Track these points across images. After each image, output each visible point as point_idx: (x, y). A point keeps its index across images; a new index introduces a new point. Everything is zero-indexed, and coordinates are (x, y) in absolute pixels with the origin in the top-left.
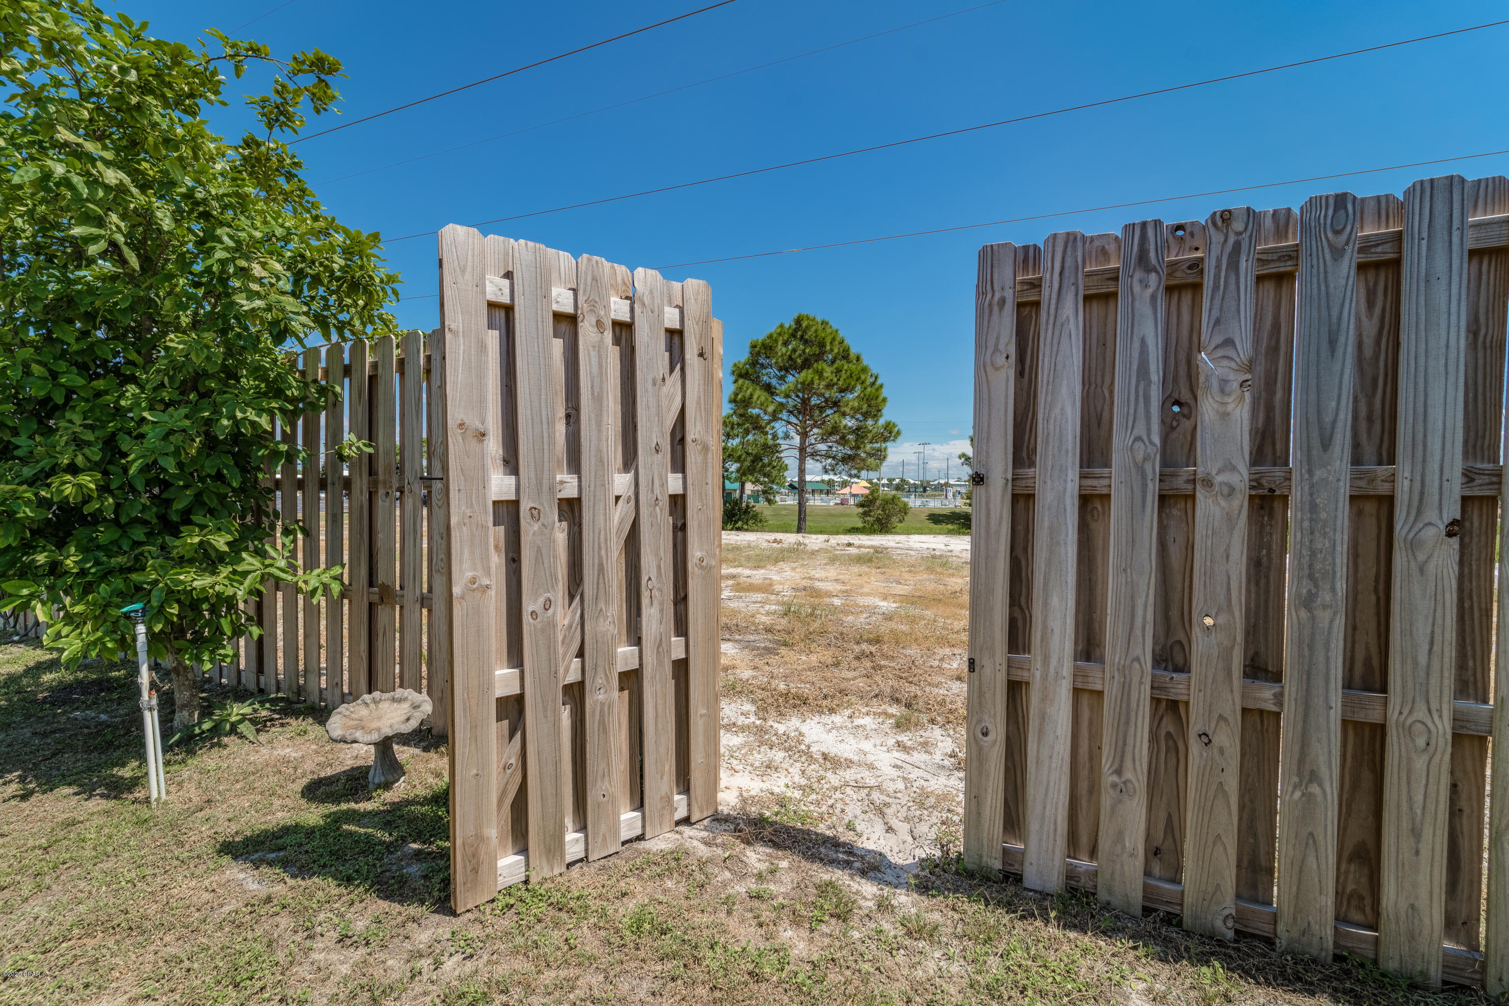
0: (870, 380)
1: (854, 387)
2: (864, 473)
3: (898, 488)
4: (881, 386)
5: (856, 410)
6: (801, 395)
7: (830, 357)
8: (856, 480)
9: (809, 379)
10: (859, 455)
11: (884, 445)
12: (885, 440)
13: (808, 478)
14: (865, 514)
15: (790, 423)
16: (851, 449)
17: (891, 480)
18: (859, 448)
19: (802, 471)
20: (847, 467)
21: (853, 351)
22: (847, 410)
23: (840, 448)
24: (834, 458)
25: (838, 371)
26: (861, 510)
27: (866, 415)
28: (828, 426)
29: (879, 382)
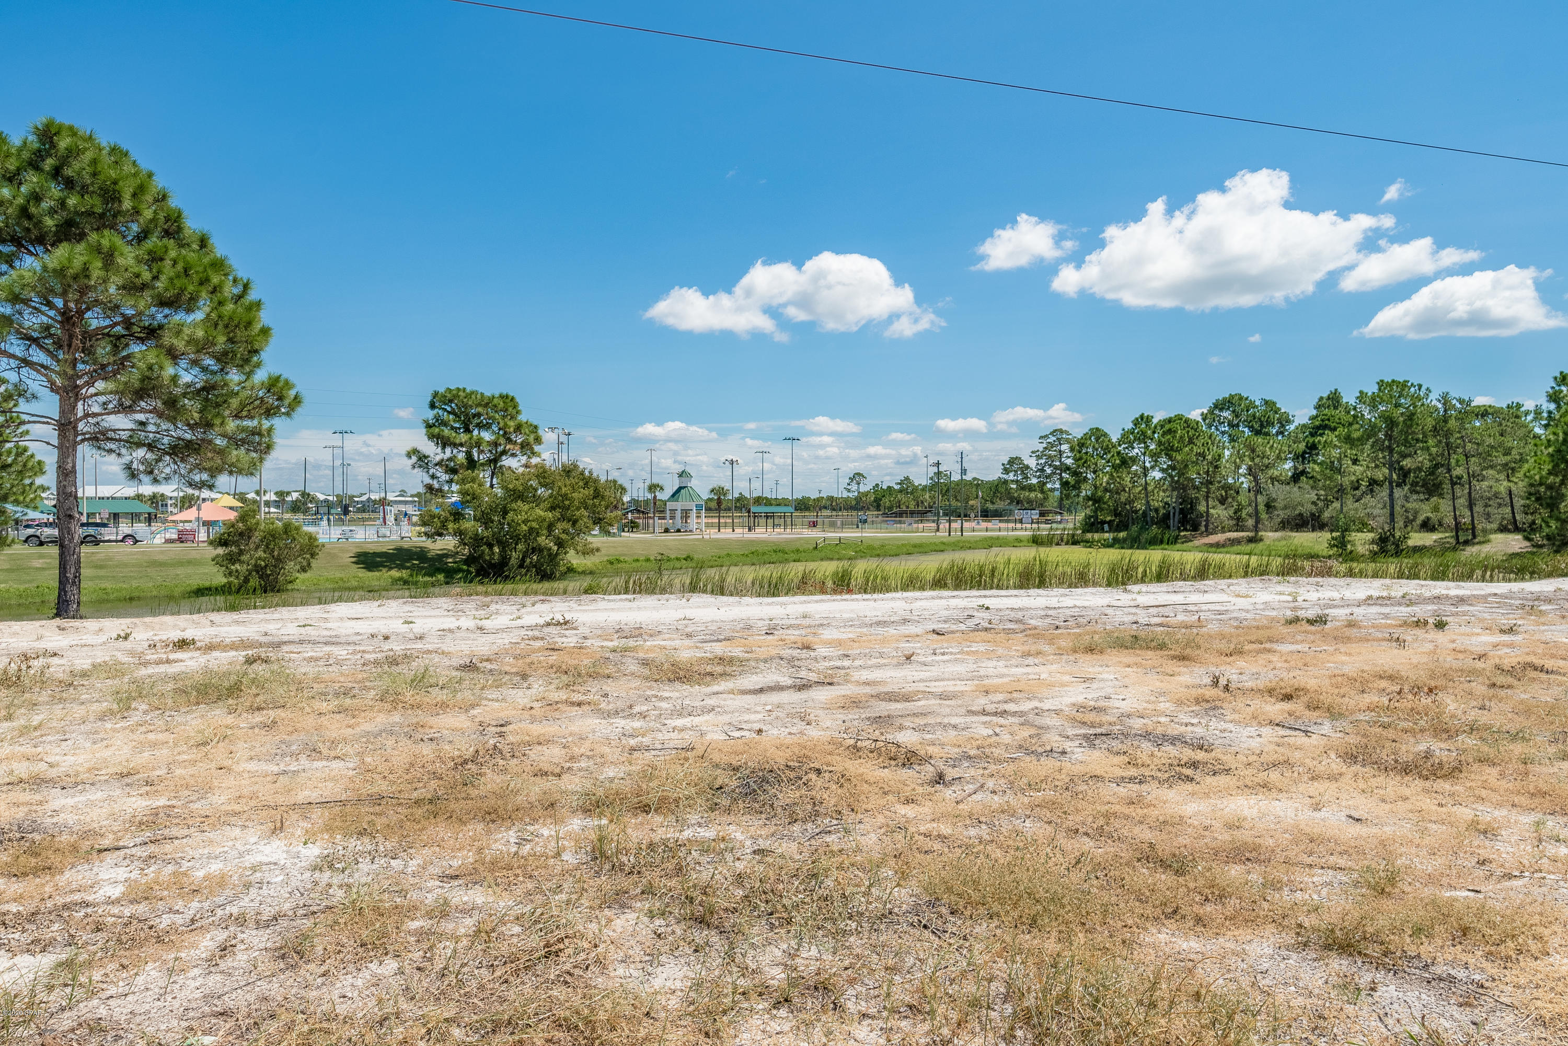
0: (230, 290)
1: (193, 299)
2: (223, 480)
3: (296, 508)
4: (258, 304)
5: (202, 347)
6: (59, 303)
7: (135, 228)
8: (206, 493)
9: (78, 263)
10: (210, 442)
11: (266, 424)
12: (269, 412)
13: (86, 491)
14: (232, 559)
15: (26, 362)
16: (191, 427)
17: (280, 494)
18: (209, 425)
19: (66, 473)
20: (183, 468)
21: (192, 224)
22: (180, 344)
23: (165, 425)
24: (151, 447)
25: (155, 258)
26: (221, 551)
27: (224, 358)
28: (133, 376)
29: (253, 296)
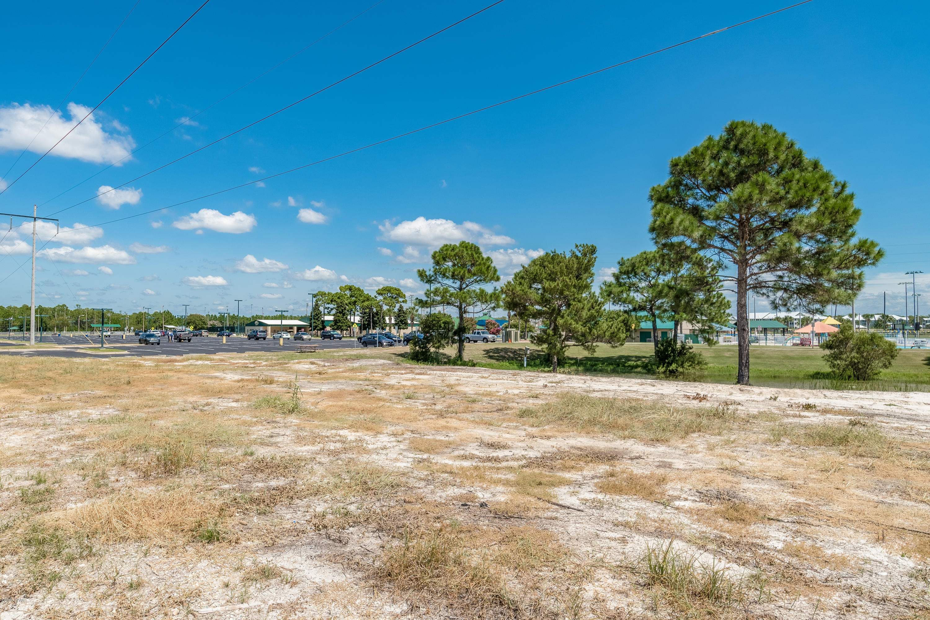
0: (832, 190)
1: (810, 200)
2: (830, 308)
3: (877, 325)
4: (852, 196)
5: (815, 228)
6: (737, 216)
7: (776, 167)
8: (817, 316)
9: (746, 194)
10: (821, 285)
11: (857, 271)
12: (860, 263)
13: (751, 316)
14: (835, 357)
15: (723, 250)
16: (809, 277)
17: (867, 316)
18: (820, 275)
19: (742, 307)
20: (804, 302)
21: (808, 157)
22: (802, 229)
23: (794, 277)
24: (786, 290)
25: (787, 181)
26: (828, 352)
27: (829, 233)
28: (775, 251)
29: (847, 191)
